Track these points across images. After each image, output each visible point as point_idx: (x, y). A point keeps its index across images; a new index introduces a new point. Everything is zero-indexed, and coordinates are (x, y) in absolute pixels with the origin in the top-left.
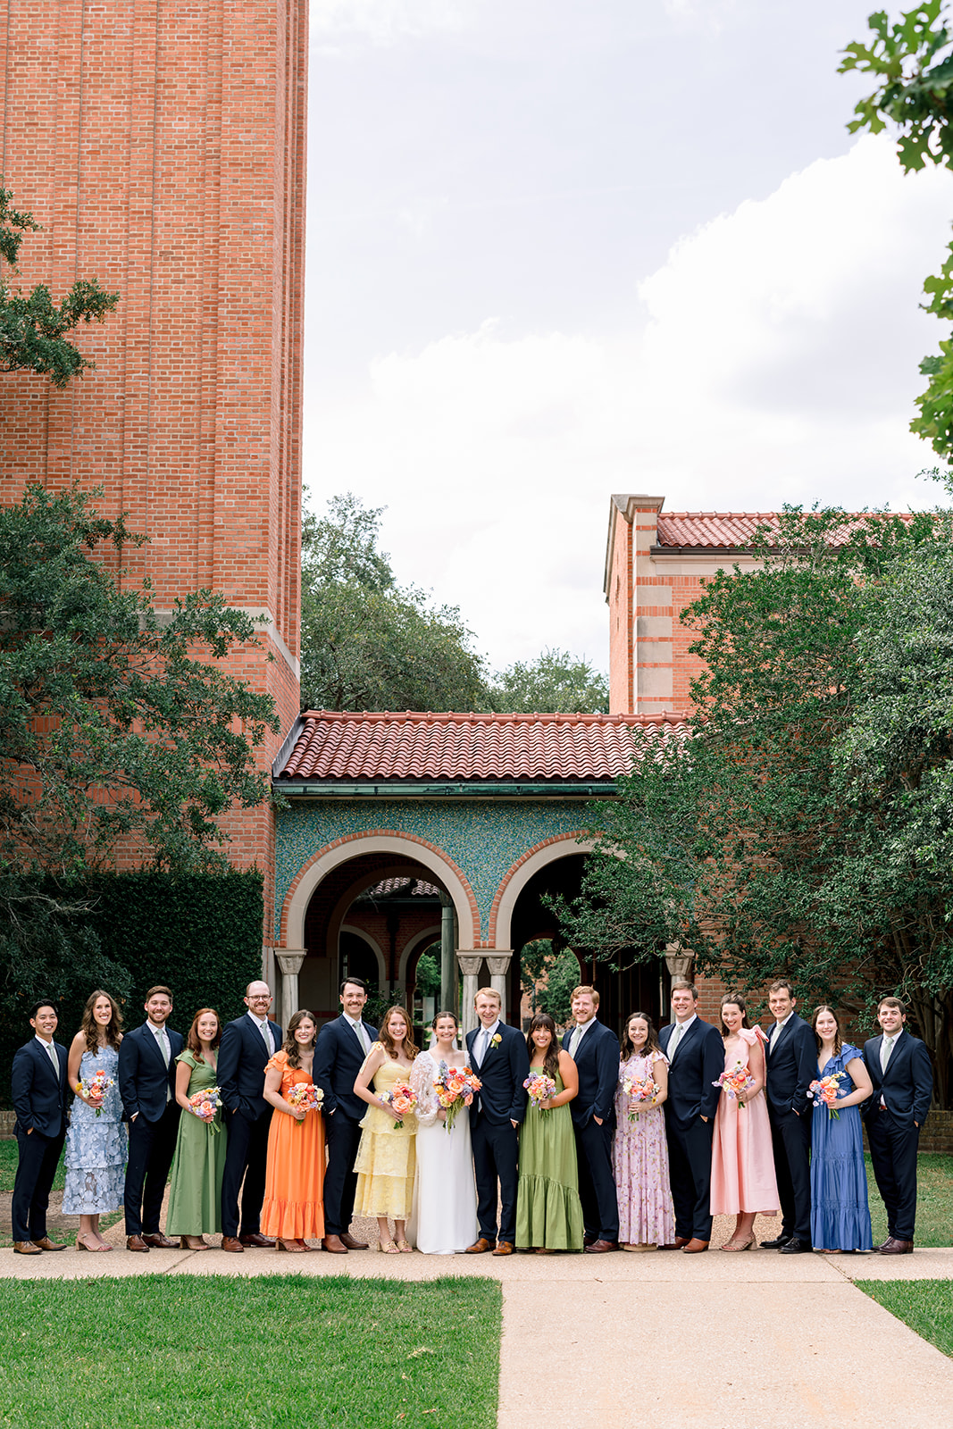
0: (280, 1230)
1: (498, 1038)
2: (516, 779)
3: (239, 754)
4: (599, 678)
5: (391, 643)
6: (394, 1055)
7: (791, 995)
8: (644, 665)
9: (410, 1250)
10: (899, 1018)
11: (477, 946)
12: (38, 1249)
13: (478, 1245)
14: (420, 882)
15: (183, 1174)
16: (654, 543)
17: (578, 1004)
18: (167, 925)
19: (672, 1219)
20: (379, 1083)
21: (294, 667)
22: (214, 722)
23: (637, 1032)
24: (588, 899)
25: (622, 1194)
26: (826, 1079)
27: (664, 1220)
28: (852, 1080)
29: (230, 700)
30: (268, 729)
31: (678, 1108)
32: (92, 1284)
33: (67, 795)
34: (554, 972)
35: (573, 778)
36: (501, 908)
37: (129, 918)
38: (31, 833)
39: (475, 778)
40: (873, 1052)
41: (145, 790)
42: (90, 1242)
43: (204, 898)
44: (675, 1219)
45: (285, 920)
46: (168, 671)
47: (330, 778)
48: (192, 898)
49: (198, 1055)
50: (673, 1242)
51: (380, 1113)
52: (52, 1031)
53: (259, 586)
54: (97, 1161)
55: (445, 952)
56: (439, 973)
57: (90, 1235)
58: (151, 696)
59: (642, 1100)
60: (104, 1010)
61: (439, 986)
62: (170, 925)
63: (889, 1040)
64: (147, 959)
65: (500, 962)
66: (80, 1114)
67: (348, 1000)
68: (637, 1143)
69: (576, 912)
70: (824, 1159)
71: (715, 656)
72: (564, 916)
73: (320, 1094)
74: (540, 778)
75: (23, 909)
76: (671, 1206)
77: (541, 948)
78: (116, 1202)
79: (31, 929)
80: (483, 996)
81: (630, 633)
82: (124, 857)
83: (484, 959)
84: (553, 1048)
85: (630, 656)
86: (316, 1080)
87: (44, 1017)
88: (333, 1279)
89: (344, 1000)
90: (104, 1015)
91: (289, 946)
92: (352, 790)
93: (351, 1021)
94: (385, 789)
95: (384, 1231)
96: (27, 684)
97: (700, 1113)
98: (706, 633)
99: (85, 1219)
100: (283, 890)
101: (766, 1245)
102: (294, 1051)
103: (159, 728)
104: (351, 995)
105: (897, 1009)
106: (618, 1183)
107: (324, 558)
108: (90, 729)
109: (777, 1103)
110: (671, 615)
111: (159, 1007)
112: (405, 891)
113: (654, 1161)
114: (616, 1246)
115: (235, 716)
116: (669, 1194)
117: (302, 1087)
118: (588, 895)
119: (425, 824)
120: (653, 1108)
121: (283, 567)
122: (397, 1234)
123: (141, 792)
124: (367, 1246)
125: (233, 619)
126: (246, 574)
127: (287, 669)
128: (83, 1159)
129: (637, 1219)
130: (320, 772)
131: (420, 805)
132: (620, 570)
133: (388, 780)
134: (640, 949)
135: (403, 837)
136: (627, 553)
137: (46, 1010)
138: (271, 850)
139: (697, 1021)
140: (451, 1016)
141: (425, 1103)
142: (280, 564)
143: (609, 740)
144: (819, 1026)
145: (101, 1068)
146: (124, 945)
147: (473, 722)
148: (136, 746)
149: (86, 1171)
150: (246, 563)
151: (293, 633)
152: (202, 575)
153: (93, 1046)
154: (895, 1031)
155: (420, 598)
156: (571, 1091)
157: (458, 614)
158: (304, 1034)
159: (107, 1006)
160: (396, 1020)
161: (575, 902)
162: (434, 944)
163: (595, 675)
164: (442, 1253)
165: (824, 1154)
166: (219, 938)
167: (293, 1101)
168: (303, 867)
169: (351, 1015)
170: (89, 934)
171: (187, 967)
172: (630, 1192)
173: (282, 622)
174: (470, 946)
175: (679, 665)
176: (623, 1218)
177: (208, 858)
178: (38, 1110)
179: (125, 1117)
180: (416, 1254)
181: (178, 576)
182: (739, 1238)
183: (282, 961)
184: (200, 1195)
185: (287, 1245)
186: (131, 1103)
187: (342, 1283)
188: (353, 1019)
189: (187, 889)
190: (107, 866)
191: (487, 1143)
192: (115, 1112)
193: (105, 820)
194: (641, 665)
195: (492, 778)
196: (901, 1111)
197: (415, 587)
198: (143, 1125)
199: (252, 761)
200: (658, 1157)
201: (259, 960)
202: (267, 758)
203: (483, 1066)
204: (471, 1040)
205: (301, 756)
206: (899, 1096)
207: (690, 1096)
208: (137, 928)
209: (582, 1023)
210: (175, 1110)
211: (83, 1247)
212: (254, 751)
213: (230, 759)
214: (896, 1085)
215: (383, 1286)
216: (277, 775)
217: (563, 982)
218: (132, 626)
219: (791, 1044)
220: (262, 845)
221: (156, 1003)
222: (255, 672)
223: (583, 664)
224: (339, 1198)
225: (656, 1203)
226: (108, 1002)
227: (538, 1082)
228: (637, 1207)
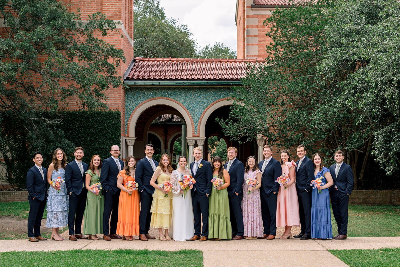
0: (123, 233)
1: (201, 165)
2: (207, 80)
3: (112, 70)
4: (233, 52)
5: (164, 36)
6: (164, 171)
7: (305, 150)
8: (249, 45)
9: (170, 239)
10: (342, 158)
11: (193, 136)
12: (37, 240)
13: (194, 238)
14: (175, 116)
15: (89, 213)
16: (252, 4)
17: (230, 153)
18: (88, 129)
19: (262, 228)
20: (159, 181)
21: (131, 42)
22: (103, 59)
23: (251, 163)
24: (232, 119)
25: (245, 219)
26: (317, 179)
27: (260, 229)
28: (326, 180)
29: (108, 51)
30: (121, 61)
31: (265, 190)
32: (53, 253)
33: (50, 83)
34: (218, 147)
35: (226, 79)
36: (201, 123)
37: (75, 127)
38: (39, 96)
39: (193, 79)
40: (332, 170)
41: (78, 82)
42: (56, 237)
43: (101, 120)
44: (263, 228)
45: (129, 127)
46: (87, 41)
47: (143, 79)
48: (97, 120)
49: (93, 171)
50: (263, 236)
51: (160, 192)
52: (41, 163)
53: (118, 13)
54: (58, 209)
55: (183, 139)
56: (181, 147)
57: (56, 235)
58: (81, 49)
59: (252, 187)
60: (60, 155)
61: (181, 151)
62: (89, 129)
63: (338, 166)
64: (82, 140)
65: (201, 142)
66: (52, 192)
67: (148, 152)
68: (251, 201)
69: (227, 123)
70: (316, 207)
71: (274, 37)
72: (223, 125)
73: (137, 185)
74: (215, 80)
75: (38, 123)
76: (262, 224)
77: (214, 139)
78: (66, 223)
79: (40, 129)
80: (196, 150)
81: (244, 34)
82: (73, 106)
83: (196, 141)
84: (221, 169)
85: (244, 42)
86: (136, 180)
87: (38, 158)
88: (142, 251)
89: (146, 152)
90: (60, 157)
91: (130, 136)
92: (151, 83)
93: (149, 159)
94: (162, 83)
95: (161, 233)
96: (36, 44)
97: (273, 191)
98: (272, 29)
99: (54, 229)
100: (128, 117)
101: (295, 237)
102: (128, 170)
103: (83, 60)
104: (148, 150)
105: (341, 154)
106: (244, 215)
107: (142, 10)
108: (58, 60)
109: (300, 188)
110: (258, 28)
111: (79, 154)
112: (170, 120)
113: (256, 208)
114: (243, 237)
115: (110, 57)
116: (261, 219)
117: (130, 182)
118: (232, 118)
119: (176, 95)
120: (256, 189)
121: (127, 7)
122: (165, 234)
123: (77, 82)
124: (155, 238)
125: (109, 23)
126: (114, 9)
127: (129, 43)
128: (53, 208)
129: (251, 228)
130: (140, 77)
131: (174, 89)
132: (241, 14)
133: (163, 80)
134: (249, 136)
135: (168, 100)
136: (243, 7)
137: (39, 156)
138: (123, 104)
139: (272, 159)
140: (185, 157)
141: (175, 188)
142: (126, 6)
143: (238, 67)
144: (315, 161)
145: (59, 176)
146: (74, 135)
147: (192, 61)
148: (75, 65)
149: (54, 212)
150: (114, 5)
151: (131, 31)
152: (99, 9)
153: (56, 168)
154: (341, 162)
155: (174, 22)
156: (228, 184)
157: (187, 27)
158: (131, 164)
159: (61, 154)
160: (165, 159)
161: (227, 120)
162: (179, 138)
163: (232, 51)
164: (181, 241)
165: (316, 205)
166: (106, 133)
167: (127, 188)
168: (134, 110)
169: (149, 157)
170: (61, 132)
171: (95, 143)
172: (248, 218)
173: (127, 27)
174: (191, 136)
175: (260, 45)
176: (245, 228)
177: (101, 105)
178: (36, 191)
179: (68, 194)
180: (172, 241)
181: (91, 9)
182: (286, 234)
183: (128, 141)
184: (95, 221)
185: (126, 238)
186: (69, 188)
187: (145, 252)
188: (149, 158)
189: (95, 116)
190: (67, 109)
191: (198, 202)
192: (64, 192)
193: (64, 91)
194: (248, 45)
195: (198, 79)
196: (342, 190)
197: (172, 18)
198: (74, 196)
199: (116, 72)
200: (258, 207)
201: (120, 140)
202: (122, 72)
203: (196, 175)
204: (191, 166)
205: (134, 72)
206: (342, 185)
207: (270, 185)
208: (78, 130)
209: (231, 160)
210: (85, 191)
211: (53, 239)
212: (117, 69)
213: (108, 72)
214: (341, 181)
215: (160, 253)
216: (125, 78)
217: (221, 150)
218: (74, 25)
219: (305, 167)
220: (120, 102)
221: (78, 153)
222: (117, 43)
223: (227, 48)
224: (145, 221)
225: (257, 223)
226: (62, 152)
227: (216, 181)
228: (251, 224)
